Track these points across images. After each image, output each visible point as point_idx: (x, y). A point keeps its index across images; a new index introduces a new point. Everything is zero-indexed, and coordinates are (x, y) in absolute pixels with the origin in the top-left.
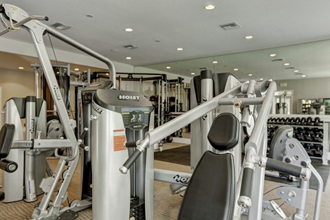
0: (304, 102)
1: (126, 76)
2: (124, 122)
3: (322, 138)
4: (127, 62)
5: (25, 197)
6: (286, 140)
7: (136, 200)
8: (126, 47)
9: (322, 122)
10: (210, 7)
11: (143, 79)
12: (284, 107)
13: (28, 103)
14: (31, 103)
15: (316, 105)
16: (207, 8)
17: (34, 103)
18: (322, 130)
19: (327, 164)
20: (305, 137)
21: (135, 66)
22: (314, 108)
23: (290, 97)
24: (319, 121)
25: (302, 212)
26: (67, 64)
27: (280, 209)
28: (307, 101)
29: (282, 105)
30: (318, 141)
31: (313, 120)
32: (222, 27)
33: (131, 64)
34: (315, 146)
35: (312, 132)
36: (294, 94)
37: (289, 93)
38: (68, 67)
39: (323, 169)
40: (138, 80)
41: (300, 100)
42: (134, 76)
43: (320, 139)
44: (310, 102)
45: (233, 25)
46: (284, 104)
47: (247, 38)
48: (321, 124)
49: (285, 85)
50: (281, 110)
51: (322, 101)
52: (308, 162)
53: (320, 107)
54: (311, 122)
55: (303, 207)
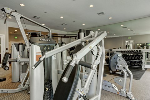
0: (138, 45)
1: (64, 36)
2: (41, 50)
3: (142, 59)
4: (64, 30)
5: (19, 81)
6: (117, 58)
7: (50, 81)
8: (63, 24)
9: (142, 52)
10: (92, 6)
11: (71, 37)
12: (129, 47)
13: (20, 45)
14: (21, 45)
15: (143, 46)
16: (90, 6)
17: (22, 45)
18: (142, 55)
19: (144, 69)
20: (135, 58)
21: (68, 32)
22: (142, 47)
23: (132, 43)
24: (141, 52)
25: (124, 88)
26: (40, 32)
27: (116, 87)
28: (139, 44)
29: (128, 46)
30: (140, 60)
31: (138, 51)
32: (98, 14)
33: (66, 31)
34: (139, 62)
35: (138, 56)
36: (134, 42)
37: (132, 41)
38: (40, 33)
39: (142, 71)
40: (68, 37)
41: (136, 44)
42: (67, 36)
43: (141, 59)
44: (140, 44)
45: (102, 13)
46: (129, 46)
47: (109, 18)
48: (141, 53)
49: (130, 38)
50: (128, 48)
51: (146, 44)
52: (127, 67)
53: (144, 47)
54: (138, 52)
55: (124, 86)
